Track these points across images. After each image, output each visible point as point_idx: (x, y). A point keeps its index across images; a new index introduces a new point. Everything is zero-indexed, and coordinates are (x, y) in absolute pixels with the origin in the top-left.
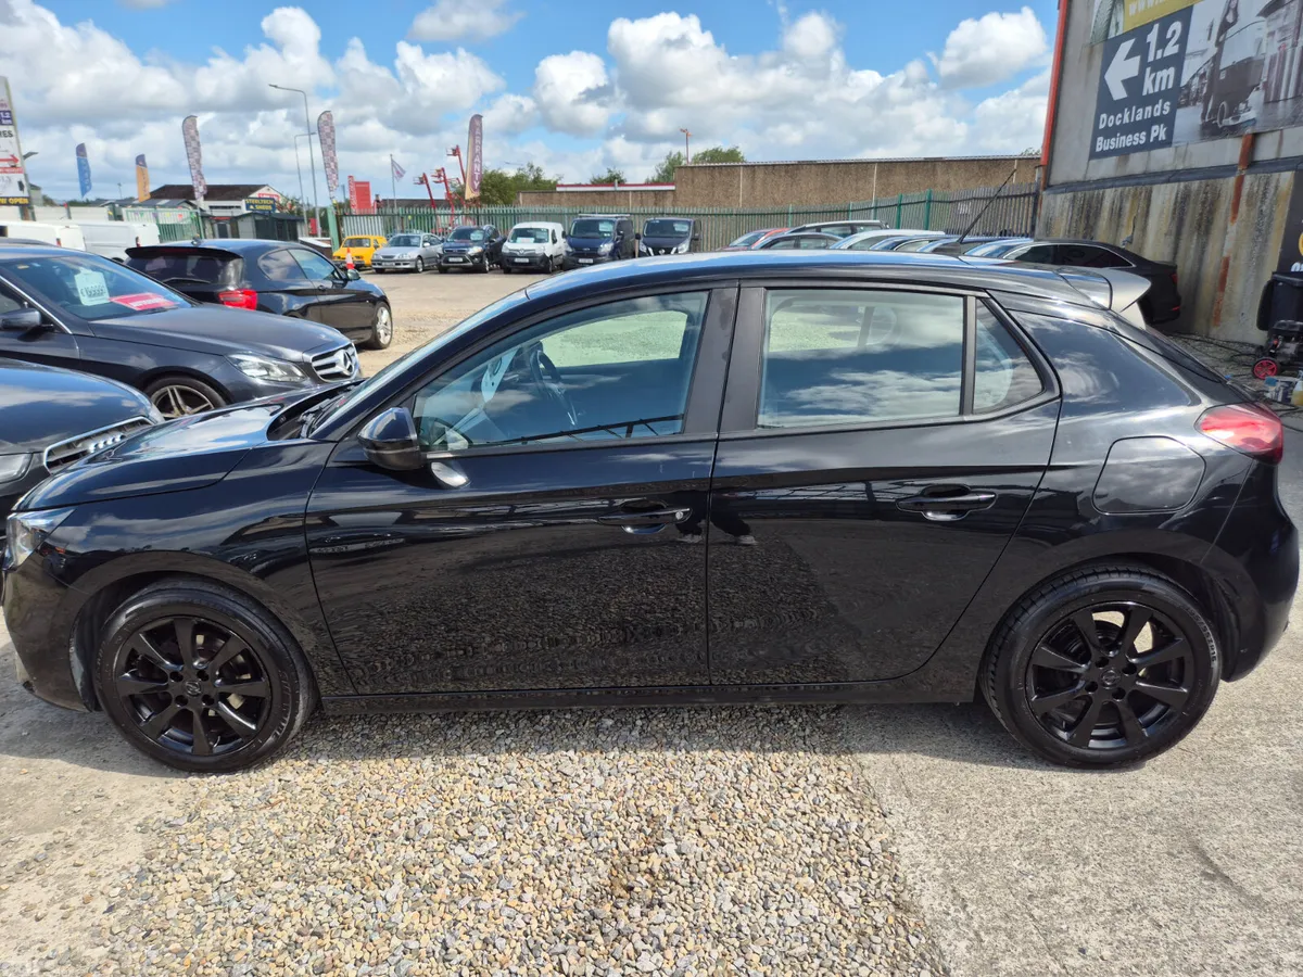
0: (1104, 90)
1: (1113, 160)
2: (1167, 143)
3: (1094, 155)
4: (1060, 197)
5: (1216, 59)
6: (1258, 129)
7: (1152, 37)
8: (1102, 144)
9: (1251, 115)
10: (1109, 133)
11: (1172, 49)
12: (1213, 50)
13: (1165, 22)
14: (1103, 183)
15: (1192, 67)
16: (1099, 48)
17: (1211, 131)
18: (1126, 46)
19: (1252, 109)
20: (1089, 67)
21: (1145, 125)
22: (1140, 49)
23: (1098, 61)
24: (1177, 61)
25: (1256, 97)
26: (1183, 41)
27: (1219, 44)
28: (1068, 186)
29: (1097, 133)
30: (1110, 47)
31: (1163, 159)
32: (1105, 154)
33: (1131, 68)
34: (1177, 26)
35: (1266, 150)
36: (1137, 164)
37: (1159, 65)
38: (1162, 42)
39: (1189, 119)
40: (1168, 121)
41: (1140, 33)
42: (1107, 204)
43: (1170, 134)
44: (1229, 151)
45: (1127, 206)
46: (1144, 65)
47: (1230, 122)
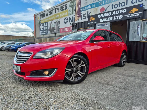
0: (40, 29)
1: (42, 36)
2: (48, 34)
3: (40, 35)
4: (37, 39)
5: (51, 27)
6: (56, 33)
7: (44, 24)
8: (41, 34)
9: (55, 32)
10: (42, 33)
11: (46, 26)
12: (50, 26)
14: (42, 38)
15: (49, 27)
16: (39, 25)
17: (51, 33)
18: (42, 25)
19: (55, 31)
20: (38, 26)
21: (45, 32)
22: (43, 25)
23: (39, 26)
24: (47, 27)
25: (55, 30)
27: (51, 25)
28: (38, 38)
29: (40, 33)
30: (40, 25)
31: (47, 36)
32: (41, 35)
33: (43, 27)
34: (47, 23)
35: (57, 35)
36: (45, 36)
38: (45, 25)
39: (49, 32)
40: (47, 32)
41: (43, 24)
42: (43, 40)
43: (48, 33)
44: (53, 35)
45: (45, 40)
46: (44, 27)
47: (53, 32)
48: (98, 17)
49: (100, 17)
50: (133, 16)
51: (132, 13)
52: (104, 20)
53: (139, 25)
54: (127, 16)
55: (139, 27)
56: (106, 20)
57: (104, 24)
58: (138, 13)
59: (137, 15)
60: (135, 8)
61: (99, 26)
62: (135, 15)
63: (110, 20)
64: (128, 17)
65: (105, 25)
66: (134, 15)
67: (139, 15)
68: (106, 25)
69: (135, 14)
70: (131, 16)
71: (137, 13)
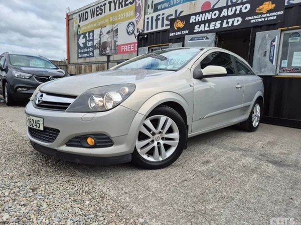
0: (78, 44)
1: (83, 59)
2: (93, 56)
3: (78, 58)
4: (72, 66)
5: (100, 41)
6: (109, 54)
7: (87, 35)
8: (80, 56)
9: (108, 52)
10: (81, 53)
11: (91, 38)
12: (99, 39)
13: (89, 32)
14: (81, 64)
15: (96, 42)
16: (76, 36)
17: (101, 54)
18: (82, 36)
19: (108, 51)
20: (75, 39)
21: (88, 52)
22: (85, 37)
24: (93, 40)
25: (108, 48)
26: (93, 36)
27: (100, 38)
28: (73, 64)
29: (78, 53)
30: (79, 36)
31: (93, 59)
32: (81, 58)
33: (84, 41)
34: (91, 34)
35: (112, 58)
36: (88, 60)
37: (90, 41)
38: (89, 36)
40: (93, 52)
41: (84, 34)
42: (83, 68)
43: (93, 54)
44: (105, 58)
45: (87, 68)
46: (86, 40)
47: (104, 53)
48: (191, 22)
49: (194, 21)
50: (263, 19)
51: (262, 14)
52: (202, 27)
53: (274, 41)
54: (250, 20)
55: (274, 45)
56: (207, 29)
57: (203, 37)
58: (274, 14)
59: (272, 18)
60: (267, 3)
61: (191, 40)
62: (268, 17)
63: (216, 28)
64: (252, 21)
65: (204, 39)
66: (265, 17)
67: (275, 17)
68: (207, 38)
69: (268, 15)
70: (259, 20)
71: (271, 14)
